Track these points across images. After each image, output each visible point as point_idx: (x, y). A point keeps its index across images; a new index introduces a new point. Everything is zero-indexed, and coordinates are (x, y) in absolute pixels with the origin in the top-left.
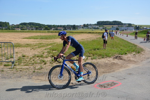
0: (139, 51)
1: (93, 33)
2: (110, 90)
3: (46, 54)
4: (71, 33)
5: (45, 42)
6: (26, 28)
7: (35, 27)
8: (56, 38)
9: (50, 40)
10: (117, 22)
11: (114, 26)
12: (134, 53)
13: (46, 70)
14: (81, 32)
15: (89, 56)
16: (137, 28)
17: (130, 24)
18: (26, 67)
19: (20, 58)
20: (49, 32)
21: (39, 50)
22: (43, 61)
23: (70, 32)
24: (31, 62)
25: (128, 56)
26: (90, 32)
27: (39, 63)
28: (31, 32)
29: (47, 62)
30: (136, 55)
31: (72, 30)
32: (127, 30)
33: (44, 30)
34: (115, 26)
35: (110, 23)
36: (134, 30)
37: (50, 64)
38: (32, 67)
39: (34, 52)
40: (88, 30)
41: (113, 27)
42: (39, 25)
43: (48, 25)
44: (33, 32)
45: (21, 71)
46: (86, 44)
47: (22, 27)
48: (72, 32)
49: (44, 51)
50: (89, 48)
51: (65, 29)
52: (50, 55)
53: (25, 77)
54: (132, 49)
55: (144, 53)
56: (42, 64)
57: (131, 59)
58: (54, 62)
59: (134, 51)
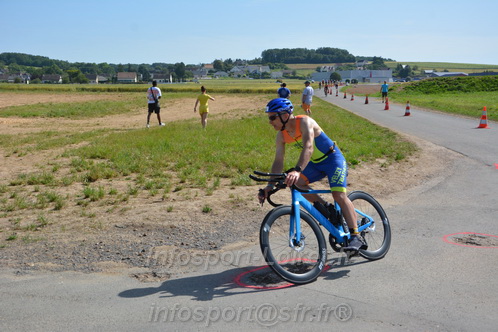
0: (396, 151)
1: (248, 92)
3: (63, 171)
4: (166, 94)
5: (66, 129)
7: (28, 71)
8: (110, 113)
9: (86, 121)
10: (333, 53)
11: (323, 66)
12: (382, 161)
13: (59, 229)
15: (225, 173)
16: (403, 72)
17: (380, 58)
20: (83, 89)
21: (40, 158)
23: (165, 91)
25: (362, 171)
26: (237, 88)
27: (35, 206)
28: (13, 89)
29: (68, 202)
30: (391, 167)
31: (174, 81)
32: (369, 81)
33: (64, 82)
34: (328, 66)
35: (309, 56)
36: (391, 80)
37: (78, 208)
38: (4, 221)
39: (18, 166)
40: (230, 80)
41: (318, 70)
42: (44, 62)
43: (82, 64)
44: (22, 90)
46: (216, 134)
48: (171, 90)
49: (59, 160)
50: (229, 146)
51: (147, 79)
52: (78, 175)
54: (378, 145)
55: (416, 160)
56: (48, 209)
57: (372, 180)
58: (93, 200)
59: (383, 153)
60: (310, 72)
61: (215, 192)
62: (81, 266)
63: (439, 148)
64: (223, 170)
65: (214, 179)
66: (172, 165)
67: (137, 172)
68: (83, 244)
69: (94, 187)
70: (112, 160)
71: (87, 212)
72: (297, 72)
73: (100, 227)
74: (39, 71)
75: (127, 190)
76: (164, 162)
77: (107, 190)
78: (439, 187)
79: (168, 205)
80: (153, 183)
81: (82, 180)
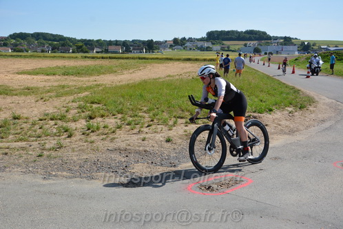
0: (300, 103)
1: (197, 60)
2: (223, 196)
3: (73, 112)
4: (140, 61)
5: (74, 83)
6: (26, 47)
7: (50, 44)
8: (103, 73)
9: (87, 79)
10: (256, 34)
11: (248, 43)
12: (290, 109)
13: (70, 150)
14: (167, 59)
15: (181, 115)
16: (305, 47)
17: (289, 38)
18: (20, 144)
19: (5, 123)
20: (86, 57)
21: (58, 102)
22: (64, 129)
23: (139, 58)
24: (35, 131)
25: (276, 116)
26: (189, 57)
27: (55, 135)
28: (40, 57)
29: (76, 133)
30: (296, 113)
31: (146, 52)
32: (281, 53)
33: (73, 52)
34: (252, 42)
35: (239, 35)
36: (297, 53)
37: (83, 137)
38: (35, 144)
39: (43, 108)
40: (184, 52)
41: (245, 45)
42: (60, 39)
43: (85, 40)
44: (46, 57)
45: (6, 154)
46: (175, 89)
47: (16, 45)
48: (144, 58)
49: (70, 104)
50: (184, 97)
51: (128, 51)
52: (83, 114)
53: (16, 169)
54: (287, 98)
55: (315, 109)
56: (63, 137)
57: (283, 122)
58: (93, 132)
59: (291, 104)
60: (239, 47)
61: (174, 128)
62: (85, 175)
63: (331, 101)
64: (179, 113)
65: (173, 119)
66: (145, 109)
67: (122, 113)
68: (86, 161)
69: (94, 122)
70: (105, 105)
71: (89, 140)
72: (231, 46)
73: (98, 150)
74: (57, 44)
75: (115, 125)
76: (139, 107)
77: (102, 125)
78: (330, 128)
79: (142, 136)
80: (132, 121)
81: (85, 118)
